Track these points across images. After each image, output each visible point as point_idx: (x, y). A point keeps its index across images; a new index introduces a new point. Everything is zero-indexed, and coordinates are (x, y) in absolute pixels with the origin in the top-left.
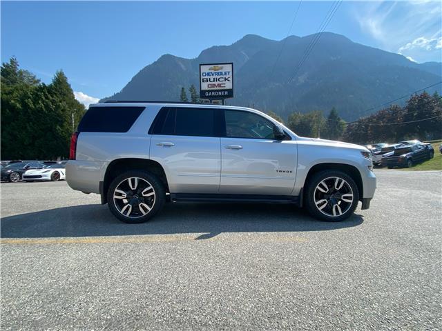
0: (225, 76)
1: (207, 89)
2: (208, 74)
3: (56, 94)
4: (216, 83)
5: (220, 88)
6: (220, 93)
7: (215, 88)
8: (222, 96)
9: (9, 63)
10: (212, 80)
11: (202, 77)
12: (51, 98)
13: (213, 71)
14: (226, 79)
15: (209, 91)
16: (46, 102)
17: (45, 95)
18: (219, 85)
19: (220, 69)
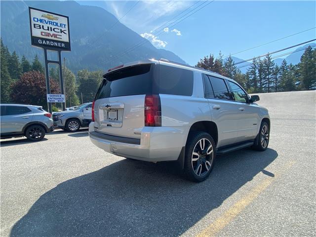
1: (40, 36)
2: (41, 21)
4: (51, 33)
5: (56, 39)
6: (56, 44)
7: (50, 38)
8: (58, 47)
10: (46, 28)
11: (33, 22)
13: (47, 19)
15: (42, 39)
18: (55, 36)
19: (55, 19)
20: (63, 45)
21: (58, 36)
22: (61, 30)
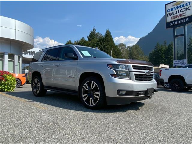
0: (186, 7)
1: (171, 20)
2: (172, 9)
3: (105, 42)
4: (178, 14)
5: (182, 17)
6: (182, 21)
7: (178, 18)
8: (183, 23)
9: (93, 30)
10: (175, 13)
11: (167, 13)
12: (103, 44)
13: (175, 6)
14: (186, 9)
15: (172, 22)
16: (101, 47)
17: (101, 43)
18: (181, 15)
19: (181, 3)
20: (187, 19)
21: (183, 15)
22: (186, 8)
